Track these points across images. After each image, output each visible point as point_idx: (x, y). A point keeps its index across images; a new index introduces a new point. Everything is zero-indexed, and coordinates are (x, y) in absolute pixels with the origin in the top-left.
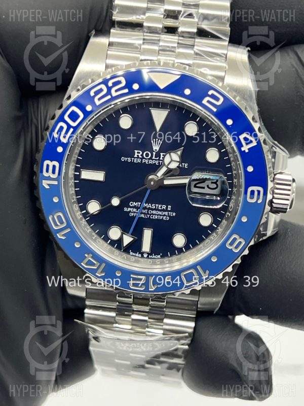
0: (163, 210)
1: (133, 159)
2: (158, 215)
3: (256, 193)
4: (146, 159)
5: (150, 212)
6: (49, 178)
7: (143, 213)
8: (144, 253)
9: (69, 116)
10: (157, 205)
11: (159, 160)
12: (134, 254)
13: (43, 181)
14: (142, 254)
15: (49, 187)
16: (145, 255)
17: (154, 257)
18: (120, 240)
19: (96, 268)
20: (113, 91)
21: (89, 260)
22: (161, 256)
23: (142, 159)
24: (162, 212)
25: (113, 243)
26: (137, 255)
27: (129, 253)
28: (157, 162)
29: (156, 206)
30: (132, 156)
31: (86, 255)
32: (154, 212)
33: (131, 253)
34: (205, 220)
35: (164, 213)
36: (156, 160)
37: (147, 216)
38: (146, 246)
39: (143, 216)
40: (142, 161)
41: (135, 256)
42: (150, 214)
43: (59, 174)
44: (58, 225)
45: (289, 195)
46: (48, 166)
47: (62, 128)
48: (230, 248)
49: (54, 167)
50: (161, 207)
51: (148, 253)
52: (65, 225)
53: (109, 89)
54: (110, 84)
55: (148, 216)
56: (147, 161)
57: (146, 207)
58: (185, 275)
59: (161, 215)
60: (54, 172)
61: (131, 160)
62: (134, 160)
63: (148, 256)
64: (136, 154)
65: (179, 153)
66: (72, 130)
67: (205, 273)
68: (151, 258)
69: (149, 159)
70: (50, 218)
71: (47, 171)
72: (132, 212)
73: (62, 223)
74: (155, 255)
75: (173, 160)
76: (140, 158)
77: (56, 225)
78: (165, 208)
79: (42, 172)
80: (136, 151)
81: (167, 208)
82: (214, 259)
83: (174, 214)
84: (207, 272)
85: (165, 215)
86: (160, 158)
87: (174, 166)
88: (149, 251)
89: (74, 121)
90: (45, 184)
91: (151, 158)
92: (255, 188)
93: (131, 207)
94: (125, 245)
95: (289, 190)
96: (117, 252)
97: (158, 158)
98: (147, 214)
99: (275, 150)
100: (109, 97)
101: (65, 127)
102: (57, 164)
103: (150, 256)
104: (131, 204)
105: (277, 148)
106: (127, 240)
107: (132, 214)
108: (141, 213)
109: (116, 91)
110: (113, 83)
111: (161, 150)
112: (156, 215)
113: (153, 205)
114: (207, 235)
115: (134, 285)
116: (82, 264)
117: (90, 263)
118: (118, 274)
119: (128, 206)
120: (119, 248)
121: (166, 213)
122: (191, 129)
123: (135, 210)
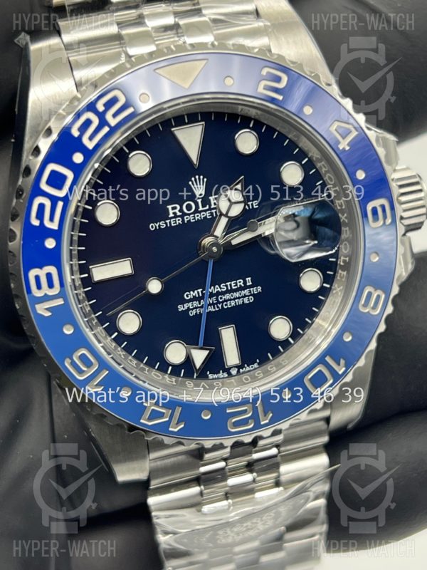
0: (241, 289)
1: (168, 221)
2: (234, 299)
4: (189, 215)
5: (221, 298)
6: (46, 298)
7: (210, 305)
8: (230, 368)
9: (48, 183)
10: (228, 284)
11: (210, 209)
12: (215, 376)
13: (38, 307)
14: (228, 370)
15: (50, 314)
17: (248, 369)
18: (189, 361)
19: (167, 419)
20: (109, 116)
21: (153, 410)
22: (259, 364)
23: (182, 217)
24: (240, 293)
25: (176, 370)
26: (221, 375)
27: (207, 377)
28: (208, 214)
29: (226, 286)
30: (165, 216)
31: (145, 404)
32: (227, 296)
33: (210, 376)
34: (310, 281)
35: (243, 293)
36: (205, 211)
37: (218, 307)
38: (232, 355)
39: (211, 309)
40: (183, 221)
41: (218, 378)
42: (223, 302)
43: (62, 284)
44: (84, 371)
46: (37, 278)
47: (41, 207)
48: (367, 311)
49: (49, 276)
50: (236, 285)
51: (237, 366)
52: (96, 367)
53: (101, 116)
54: (101, 108)
55: (220, 306)
56: (191, 218)
57: (211, 293)
58: (311, 380)
59: (239, 298)
60: (51, 285)
61: (166, 223)
62: (170, 223)
63: (238, 371)
64: (171, 212)
65: (239, 187)
66: (60, 204)
67: (339, 365)
69: (194, 213)
70: (67, 363)
71: (39, 287)
72: (192, 309)
73: (90, 365)
74: (248, 366)
75: (231, 201)
76: (179, 216)
77: (81, 372)
78: (241, 284)
79: (29, 291)
80: (170, 207)
81: (245, 282)
82: (348, 338)
83: (259, 289)
84: (342, 362)
85: (245, 296)
86: (210, 205)
87: (236, 211)
88: (238, 362)
89: (60, 187)
90: (42, 309)
91: (196, 211)
93: (188, 301)
94: (198, 367)
97: (207, 207)
98: (216, 304)
100: (106, 129)
101: (47, 203)
102: (52, 269)
103: (241, 370)
104: (187, 296)
106: (199, 356)
107: (194, 312)
108: (208, 306)
109: (115, 115)
110: (105, 105)
111: (208, 192)
112: (231, 300)
113: (221, 286)
114: (320, 304)
115: (236, 424)
116: (142, 421)
117: (155, 415)
118: (206, 416)
119: (184, 302)
120: (189, 375)
121: (246, 292)
122: (247, 142)
123: (196, 304)
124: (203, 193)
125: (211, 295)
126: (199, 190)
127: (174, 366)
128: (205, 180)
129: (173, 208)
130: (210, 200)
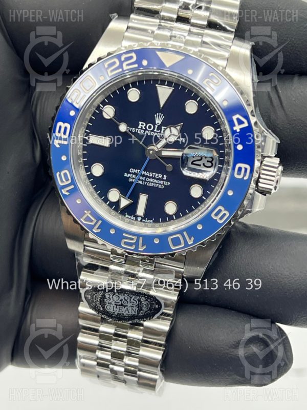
0: (159, 179)
1: (137, 129)
2: (154, 183)
3: (243, 170)
4: (148, 131)
5: (148, 179)
7: (141, 180)
8: (138, 216)
10: (154, 174)
11: (160, 133)
12: (129, 217)
13: (55, 141)
14: (136, 217)
15: (59, 147)
16: (139, 219)
17: (147, 221)
18: (118, 202)
19: (93, 224)
20: (124, 64)
21: (88, 216)
22: (153, 221)
23: (145, 130)
24: (158, 181)
25: (111, 204)
26: (132, 217)
27: (125, 215)
28: (158, 135)
29: (153, 175)
30: (136, 126)
31: (86, 212)
32: (151, 180)
33: (127, 216)
34: (196, 191)
36: (157, 133)
37: (144, 183)
38: (141, 211)
39: (140, 182)
40: (144, 132)
41: (130, 218)
42: (148, 182)
43: (69, 135)
44: (64, 182)
45: (274, 176)
46: (60, 127)
48: (215, 218)
49: (66, 128)
50: (158, 176)
51: (141, 217)
52: (70, 182)
53: (121, 63)
54: (123, 59)
55: (146, 183)
56: (149, 133)
57: (144, 174)
58: (172, 239)
59: (157, 184)
60: (65, 133)
61: (135, 130)
62: (138, 131)
63: (141, 221)
64: (140, 125)
65: (178, 128)
67: (190, 239)
68: (144, 222)
69: (151, 131)
70: (58, 174)
71: (59, 132)
72: (131, 178)
73: (67, 180)
74: (148, 220)
75: (172, 134)
76: (143, 129)
77: (62, 181)
78: (161, 177)
79: (54, 132)
80: (140, 123)
81: (163, 177)
82: (200, 227)
83: (169, 184)
84: (193, 239)
85: (160, 184)
86: (161, 131)
87: (172, 139)
88: (142, 215)
90: (56, 143)
91: (153, 131)
92: (243, 166)
93: (131, 173)
94: (121, 207)
95: (275, 172)
96: (114, 213)
97: (159, 131)
98: (144, 181)
99: (266, 135)
100: (120, 70)
102: (68, 126)
103: (143, 220)
104: (131, 170)
105: (268, 133)
106: (124, 203)
107: (131, 180)
108: (139, 180)
109: (128, 65)
110: (125, 58)
111: (162, 124)
112: (152, 182)
113: (150, 173)
114: (197, 206)
115: (126, 243)
116: (81, 219)
117: (88, 219)
118: (112, 232)
119: (129, 172)
120: (116, 209)
121: (161, 182)
122: (191, 107)
123: (134, 176)
124: (160, 123)
125: (143, 175)
126: (159, 121)
127: (111, 202)
128: (164, 117)
129: (142, 124)
130: (161, 128)
